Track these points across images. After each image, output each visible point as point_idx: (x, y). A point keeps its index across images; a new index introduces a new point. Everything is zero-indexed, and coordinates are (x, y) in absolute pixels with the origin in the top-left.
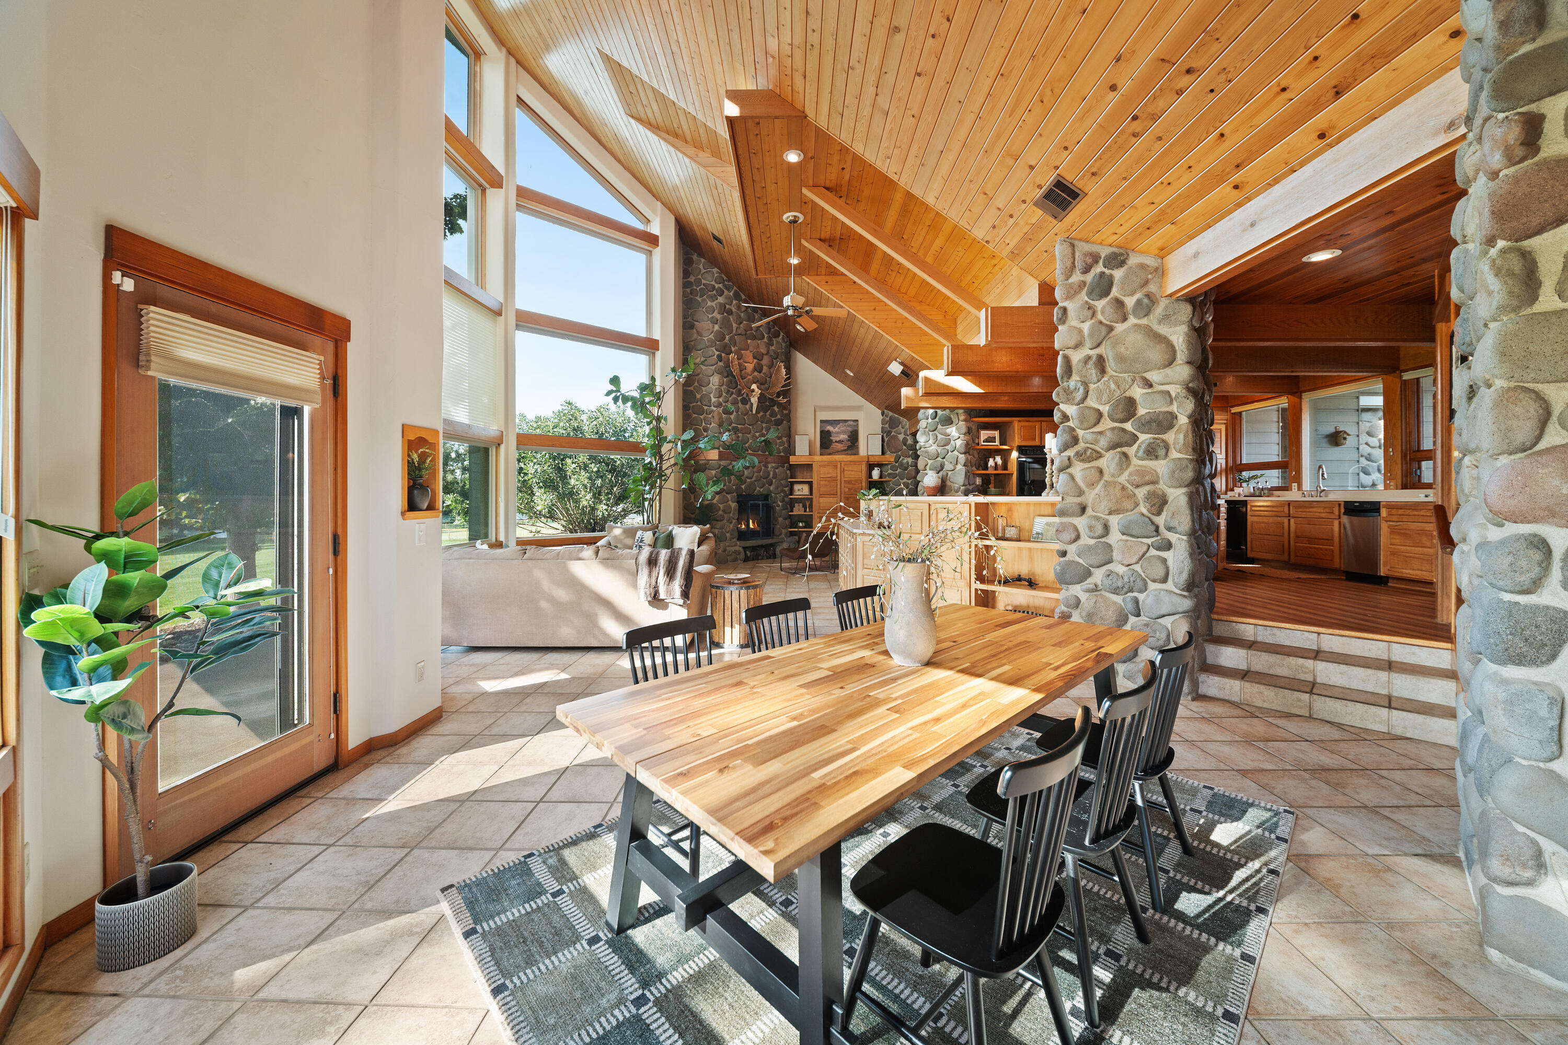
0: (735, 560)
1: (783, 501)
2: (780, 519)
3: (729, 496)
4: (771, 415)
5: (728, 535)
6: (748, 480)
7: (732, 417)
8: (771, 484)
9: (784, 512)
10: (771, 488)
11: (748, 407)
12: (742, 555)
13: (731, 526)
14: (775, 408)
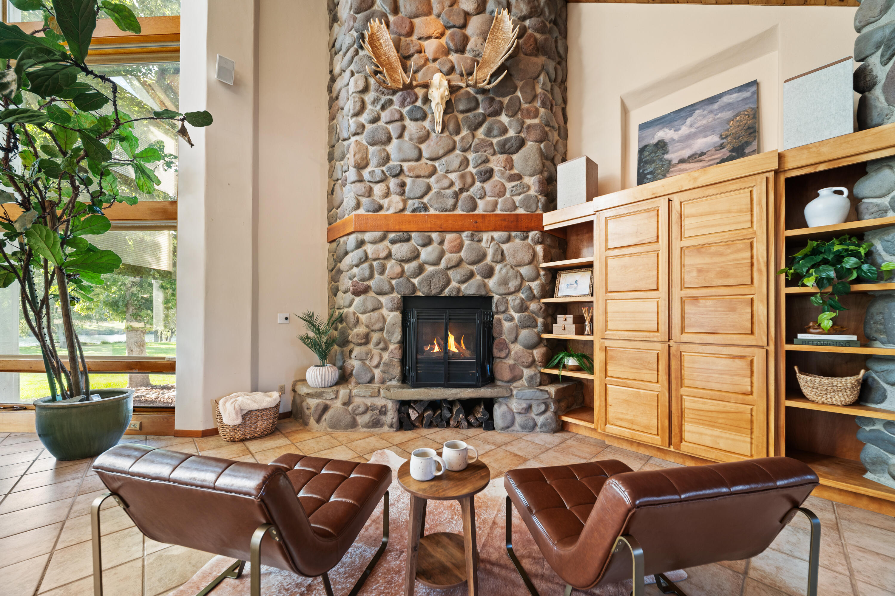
0: (376, 424)
1: (522, 308)
2: (516, 348)
3: (383, 299)
4: (489, 133)
5: (377, 373)
6: (430, 269)
7: (392, 148)
8: (489, 273)
9: (524, 333)
10: (492, 283)
11: (427, 124)
12: (391, 417)
13: (386, 356)
14: (504, 118)
